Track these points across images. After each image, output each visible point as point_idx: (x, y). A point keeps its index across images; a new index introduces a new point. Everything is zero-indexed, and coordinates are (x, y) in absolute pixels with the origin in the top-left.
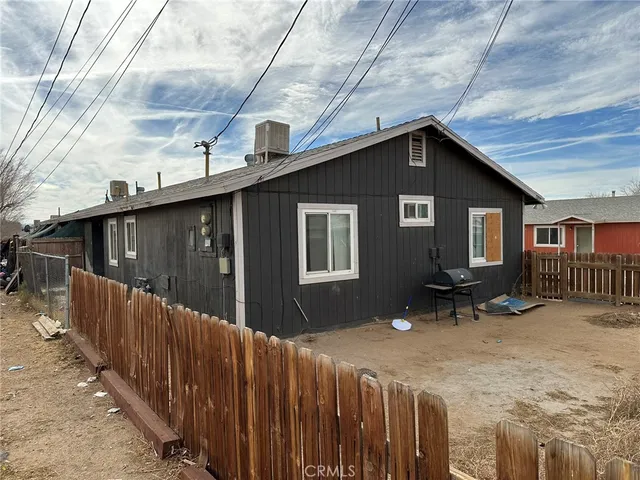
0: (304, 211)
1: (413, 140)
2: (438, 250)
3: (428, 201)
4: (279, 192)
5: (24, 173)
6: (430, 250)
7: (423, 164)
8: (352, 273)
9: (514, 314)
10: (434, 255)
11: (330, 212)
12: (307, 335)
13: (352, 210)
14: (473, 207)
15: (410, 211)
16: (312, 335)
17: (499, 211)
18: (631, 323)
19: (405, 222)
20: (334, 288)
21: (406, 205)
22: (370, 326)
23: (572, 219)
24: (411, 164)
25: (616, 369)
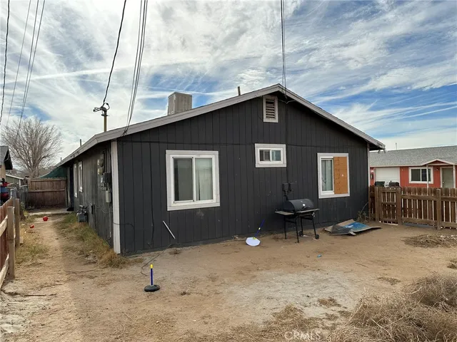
0: (172, 156)
1: (267, 103)
2: (290, 185)
3: (282, 148)
4: (150, 142)
5: (55, 135)
6: (283, 185)
7: (276, 121)
8: (215, 202)
9: (351, 235)
10: (286, 188)
11: (195, 156)
12: (174, 248)
13: (213, 156)
14: (321, 152)
15: (265, 155)
16: (178, 249)
17: (346, 155)
18: (437, 243)
19: (260, 164)
20: (198, 213)
21: (261, 152)
22: (229, 242)
23: (437, 162)
24: (265, 120)
25: (393, 282)
